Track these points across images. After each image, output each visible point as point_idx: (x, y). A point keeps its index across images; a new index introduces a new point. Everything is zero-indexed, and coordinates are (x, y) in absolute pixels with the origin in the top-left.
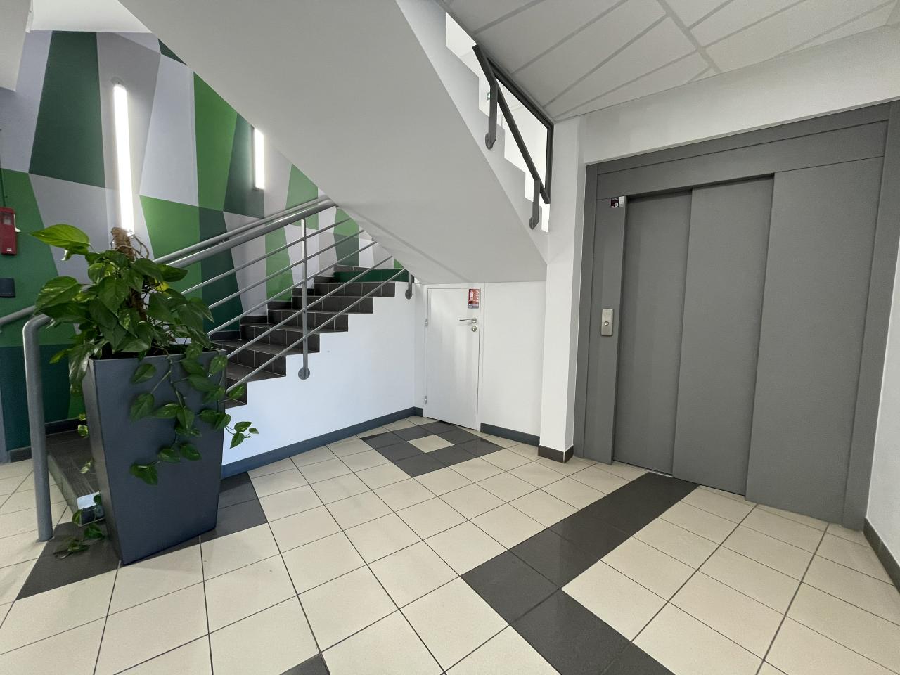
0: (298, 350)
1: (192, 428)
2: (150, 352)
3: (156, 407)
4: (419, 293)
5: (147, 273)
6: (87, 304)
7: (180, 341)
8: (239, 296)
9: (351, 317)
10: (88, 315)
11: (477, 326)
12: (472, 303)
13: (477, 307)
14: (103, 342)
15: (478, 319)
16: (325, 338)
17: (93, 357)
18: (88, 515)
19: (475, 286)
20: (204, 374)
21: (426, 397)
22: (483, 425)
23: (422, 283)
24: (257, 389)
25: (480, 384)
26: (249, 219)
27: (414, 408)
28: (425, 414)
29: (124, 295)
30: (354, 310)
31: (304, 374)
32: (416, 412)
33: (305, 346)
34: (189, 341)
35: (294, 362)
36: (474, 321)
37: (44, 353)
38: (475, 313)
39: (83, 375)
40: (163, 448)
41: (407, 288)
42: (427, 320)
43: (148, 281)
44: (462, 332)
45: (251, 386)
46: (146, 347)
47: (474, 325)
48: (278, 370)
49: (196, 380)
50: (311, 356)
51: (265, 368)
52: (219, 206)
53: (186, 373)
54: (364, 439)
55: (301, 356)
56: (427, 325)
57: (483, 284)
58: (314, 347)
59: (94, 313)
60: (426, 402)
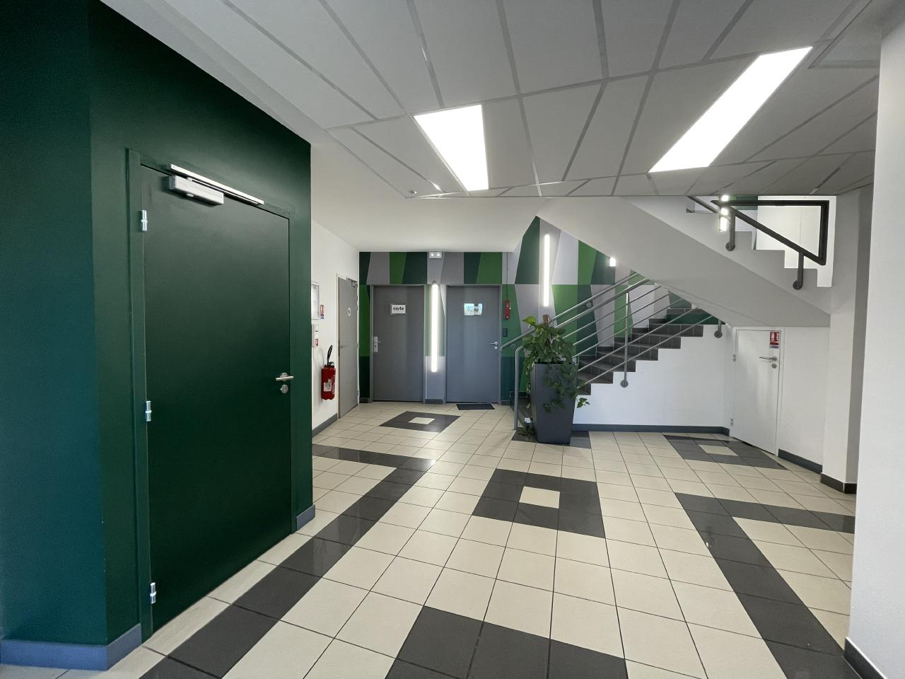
0: (621, 369)
1: (563, 395)
2: (552, 363)
3: (552, 384)
4: (729, 333)
5: (552, 332)
6: (535, 344)
7: (562, 359)
8: (596, 335)
9: (660, 351)
10: (535, 348)
11: (776, 363)
12: (774, 344)
13: (777, 347)
14: (538, 358)
15: (778, 359)
16: (640, 364)
17: (535, 363)
18: (527, 425)
19: (777, 329)
20: (569, 374)
21: (732, 420)
22: (780, 451)
23: (732, 326)
24: (596, 388)
25: (779, 415)
26: (605, 286)
27: (722, 428)
28: (731, 434)
29: (545, 340)
30: (664, 346)
31: (624, 384)
32: (724, 431)
33: (626, 367)
34: (565, 359)
35: (618, 376)
36: (774, 359)
37: (522, 360)
38: (775, 352)
39: (532, 369)
40: (552, 401)
41: (717, 330)
42: (734, 356)
43: (552, 335)
44: (764, 367)
45: (593, 385)
46: (550, 360)
47: (774, 362)
48: (608, 379)
49: (566, 375)
50: (629, 374)
51: (601, 377)
52: (588, 281)
53: (562, 372)
54: (665, 436)
55: (623, 373)
56: (735, 360)
57: (783, 328)
58: (632, 368)
59: (537, 347)
60: (732, 424)
